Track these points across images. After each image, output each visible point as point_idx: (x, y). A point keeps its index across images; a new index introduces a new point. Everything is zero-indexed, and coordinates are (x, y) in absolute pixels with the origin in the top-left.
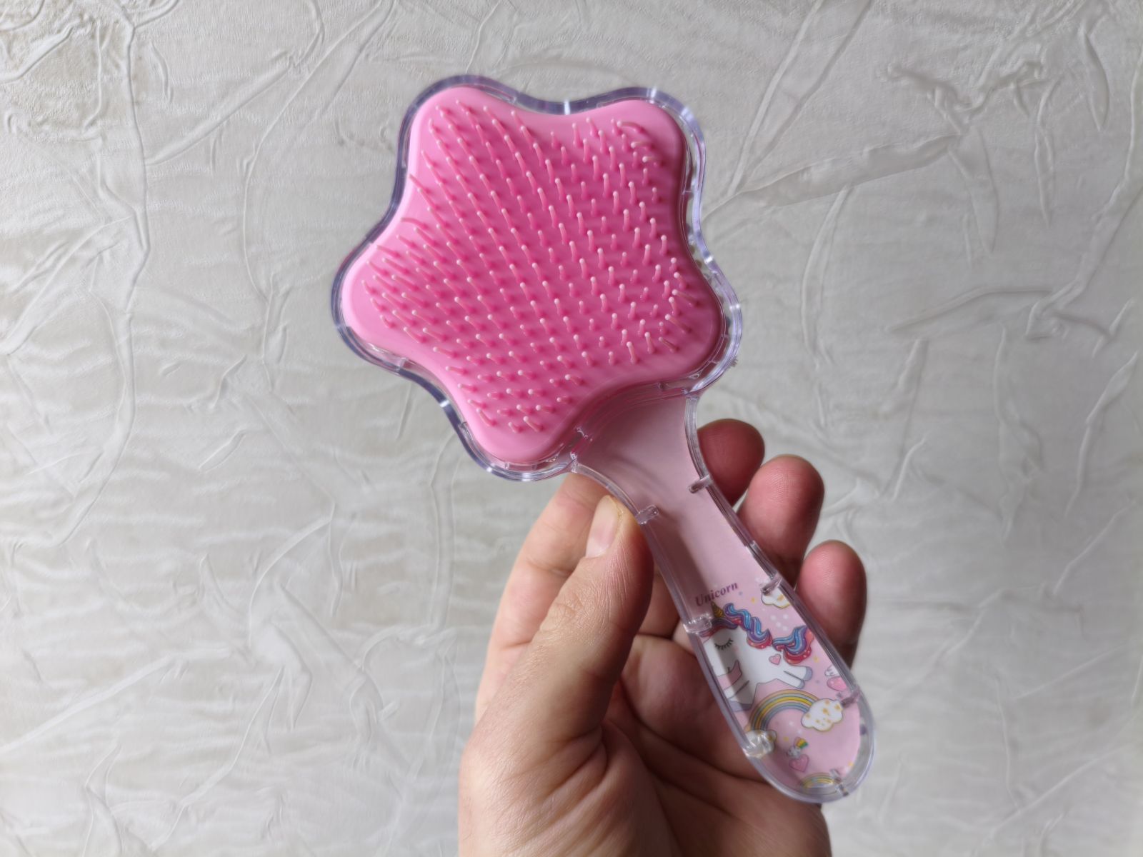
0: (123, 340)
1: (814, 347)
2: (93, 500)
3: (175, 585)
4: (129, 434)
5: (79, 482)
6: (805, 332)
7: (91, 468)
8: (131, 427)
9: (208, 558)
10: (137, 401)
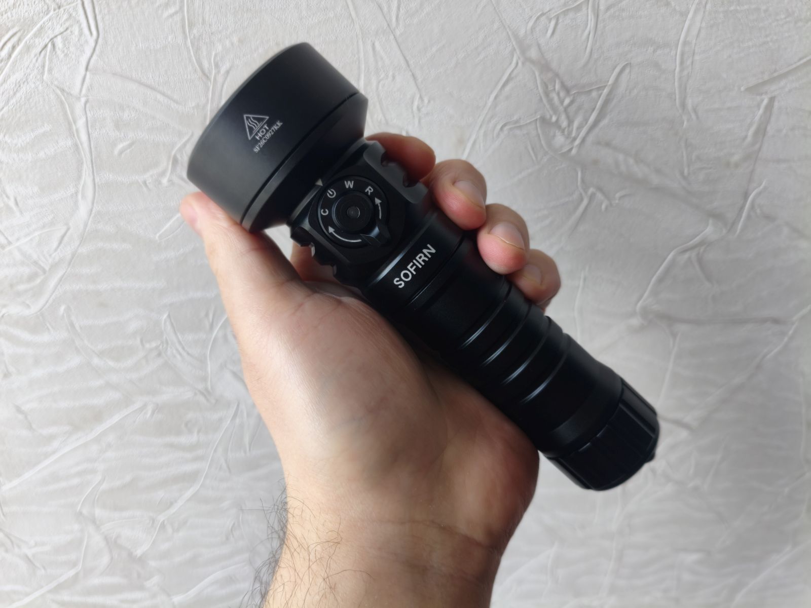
0: (81, 123)
1: (683, 105)
2: (64, 272)
3: (142, 341)
4: (91, 210)
5: (50, 255)
6: (677, 92)
7: (60, 243)
8: (93, 203)
9: (169, 316)
10: (97, 180)
